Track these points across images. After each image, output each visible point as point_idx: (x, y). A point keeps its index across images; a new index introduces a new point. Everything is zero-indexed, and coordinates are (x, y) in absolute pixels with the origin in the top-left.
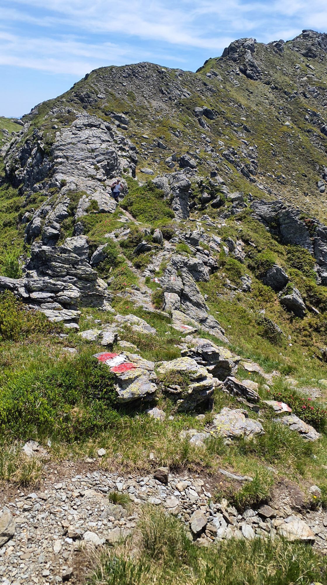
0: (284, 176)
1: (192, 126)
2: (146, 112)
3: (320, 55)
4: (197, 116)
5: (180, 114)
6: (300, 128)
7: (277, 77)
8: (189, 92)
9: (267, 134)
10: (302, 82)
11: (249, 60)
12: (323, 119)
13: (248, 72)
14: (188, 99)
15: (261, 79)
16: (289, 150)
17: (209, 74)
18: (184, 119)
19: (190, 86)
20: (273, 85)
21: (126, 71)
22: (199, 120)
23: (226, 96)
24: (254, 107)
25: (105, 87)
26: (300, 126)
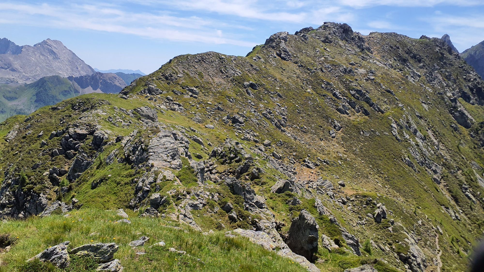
0: (305, 127)
1: (242, 95)
2: (211, 86)
3: (334, 41)
4: (245, 88)
5: (234, 86)
6: (318, 93)
7: (303, 58)
8: (240, 72)
9: (294, 98)
10: (320, 61)
11: (283, 48)
12: (335, 87)
13: (282, 55)
14: (239, 76)
15: (291, 60)
16: (309, 109)
17: (254, 58)
18: (237, 90)
19: (241, 67)
20: (299, 64)
21: (198, 58)
22: (247, 90)
23: (265, 73)
24: (286, 80)
25: (183, 69)
26: (318, 92)
